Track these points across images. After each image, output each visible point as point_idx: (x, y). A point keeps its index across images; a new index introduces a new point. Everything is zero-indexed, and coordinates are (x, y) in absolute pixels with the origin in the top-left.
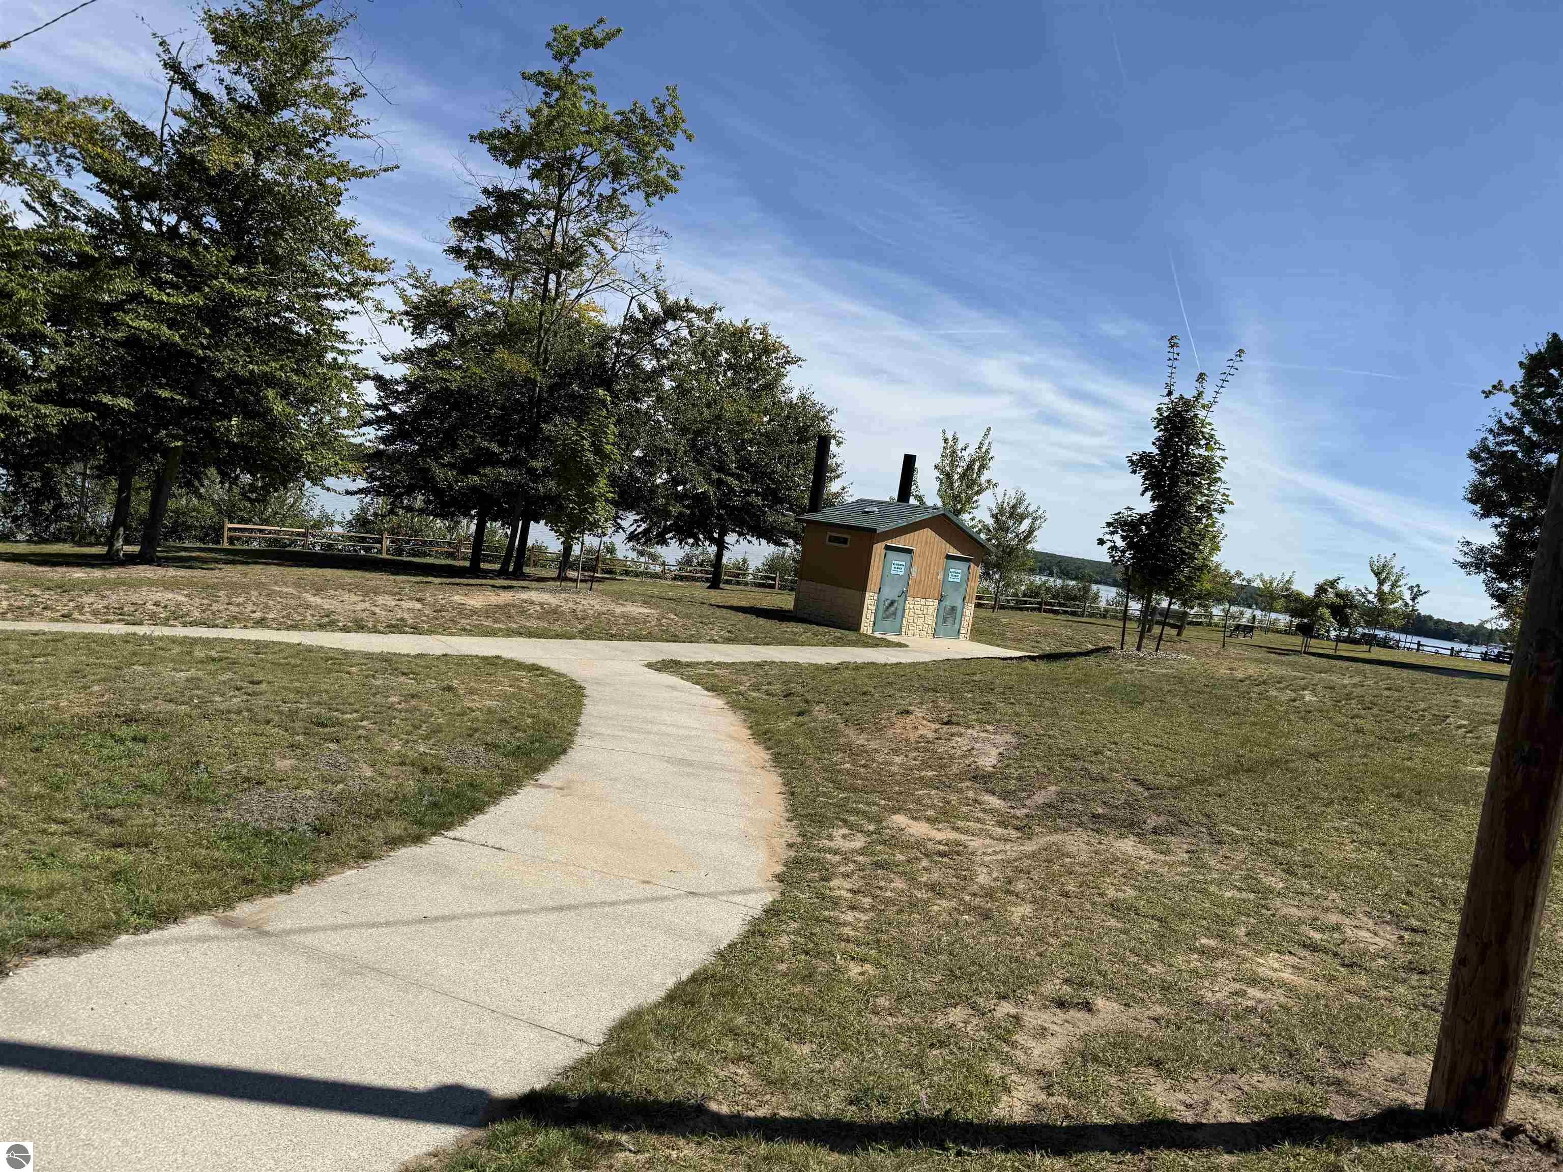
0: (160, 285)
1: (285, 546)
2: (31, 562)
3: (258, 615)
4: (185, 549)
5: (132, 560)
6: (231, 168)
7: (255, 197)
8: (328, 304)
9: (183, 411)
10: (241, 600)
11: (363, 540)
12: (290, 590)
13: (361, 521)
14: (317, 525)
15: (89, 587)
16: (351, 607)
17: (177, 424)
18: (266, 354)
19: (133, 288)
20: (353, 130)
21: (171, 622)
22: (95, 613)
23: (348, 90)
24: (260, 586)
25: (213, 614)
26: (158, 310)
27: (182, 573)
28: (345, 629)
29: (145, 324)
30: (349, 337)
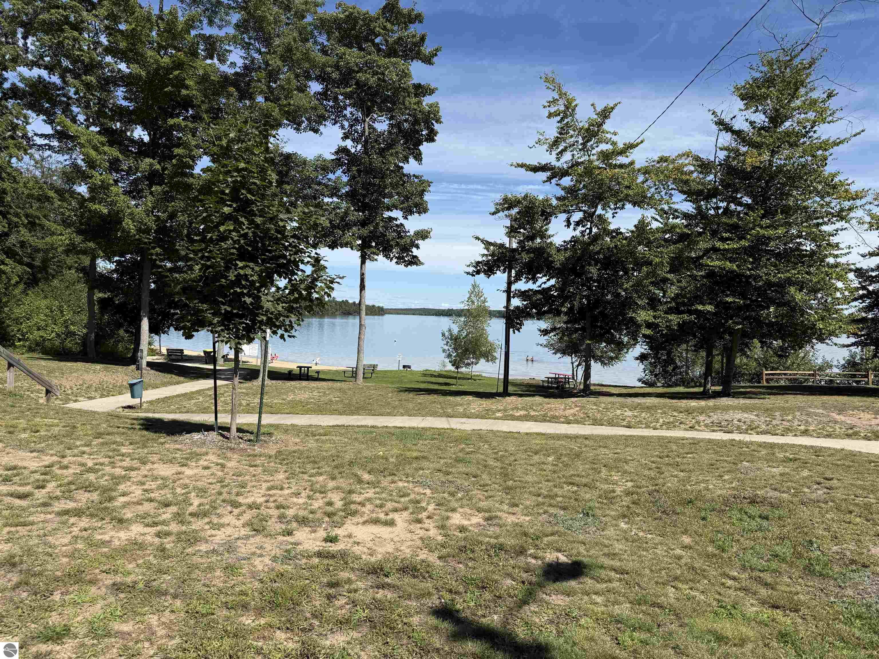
0: (723, 240)
1: (801, 382)
2: (669, 398)
3: (802, 428)
4: (743, 387)
5: (716, 395)
6: (758, 164)
7: (772, 178)
8: (824, 228)
9: (740, 308)
10: (790, 418)
11: (854, 376)
12: (821, 411)
13: (851, 364)
14: (821, 369)
15: (702, 411)
16: (867, 423)
17: (738, 316)
18: (787, 267)
19: (709, 245)
20: (831, 118)
21: (750, 432)
22: (706, 426)
23: (825, 96)
24: (799, 409)
25: (774, 426)
26: (724, 254)
27: (748, 401)
28: (867, 438)
29: (717, 263)
30: (841, 246)
